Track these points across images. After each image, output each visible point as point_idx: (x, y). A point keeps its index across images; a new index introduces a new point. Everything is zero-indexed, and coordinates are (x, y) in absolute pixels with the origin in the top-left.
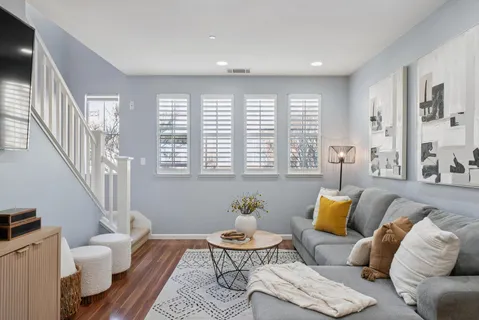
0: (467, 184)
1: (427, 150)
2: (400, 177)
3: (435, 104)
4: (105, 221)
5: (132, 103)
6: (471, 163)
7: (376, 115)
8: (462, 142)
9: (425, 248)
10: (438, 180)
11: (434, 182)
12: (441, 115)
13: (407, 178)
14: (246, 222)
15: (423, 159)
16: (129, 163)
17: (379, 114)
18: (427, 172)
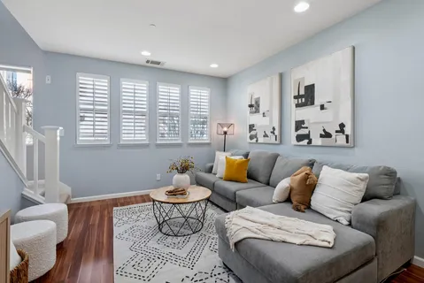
0: (334, 144)
1: (299, 124)
2: (277, 142)
3: (307, 96)
4: (29, 193)
5: (48, 77)
6: (337, 132)
7: (253, 103)
8: (331, 119)
9: (350, 186)
10: (310, 142)
11: (306, 144)
12: (312, 103)
13: (281, 142)
15: (297, 129)
16: (58, 131)
17: (256, 102)
18: (300, 138)
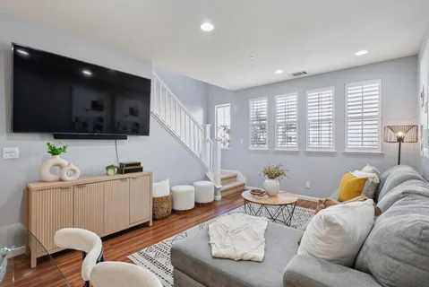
5: (236, 107)
14: (270, 184)
